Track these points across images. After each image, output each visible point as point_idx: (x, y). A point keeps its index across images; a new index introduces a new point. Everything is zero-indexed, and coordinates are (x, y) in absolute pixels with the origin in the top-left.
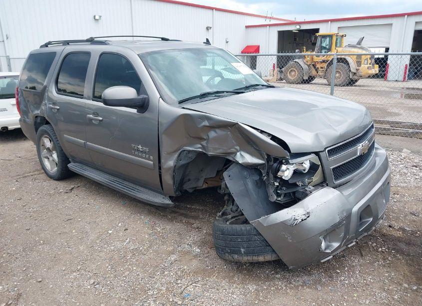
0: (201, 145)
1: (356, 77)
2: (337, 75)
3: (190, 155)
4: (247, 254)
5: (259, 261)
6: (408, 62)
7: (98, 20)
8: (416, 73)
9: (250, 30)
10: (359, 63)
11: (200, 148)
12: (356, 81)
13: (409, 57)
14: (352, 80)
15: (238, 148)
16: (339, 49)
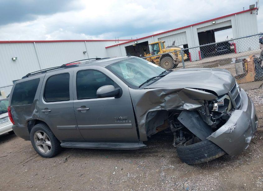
0: (160, 106)
1: (177, 63)
2: (167, 64)
3: (153, 114)
4: (209, 156)
5: (216, 158)
6: (199, 50)
7: (15, 60)
8: (204, 55)
9: (109, 49)
10: (177, 55)
11: (160, 108)
12: (177, 65)
13: (199, 48)
14: (175, 65)
15: (183, 102)
16: (164, 50)
